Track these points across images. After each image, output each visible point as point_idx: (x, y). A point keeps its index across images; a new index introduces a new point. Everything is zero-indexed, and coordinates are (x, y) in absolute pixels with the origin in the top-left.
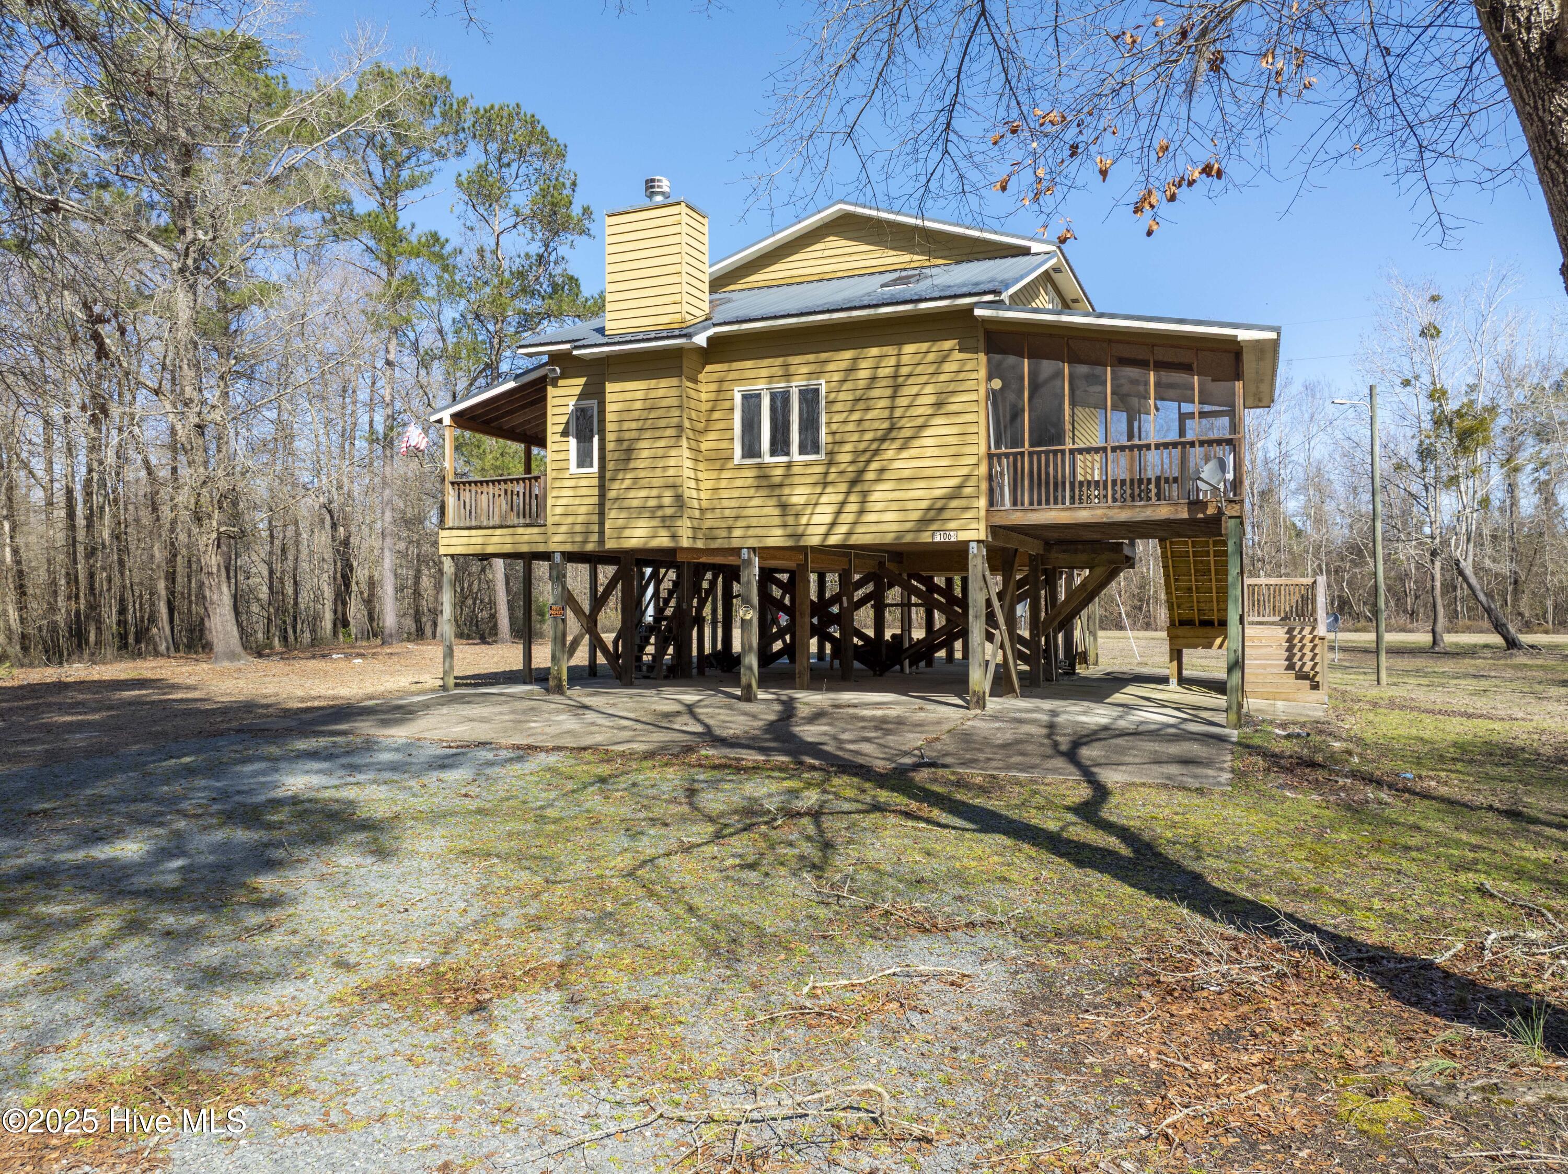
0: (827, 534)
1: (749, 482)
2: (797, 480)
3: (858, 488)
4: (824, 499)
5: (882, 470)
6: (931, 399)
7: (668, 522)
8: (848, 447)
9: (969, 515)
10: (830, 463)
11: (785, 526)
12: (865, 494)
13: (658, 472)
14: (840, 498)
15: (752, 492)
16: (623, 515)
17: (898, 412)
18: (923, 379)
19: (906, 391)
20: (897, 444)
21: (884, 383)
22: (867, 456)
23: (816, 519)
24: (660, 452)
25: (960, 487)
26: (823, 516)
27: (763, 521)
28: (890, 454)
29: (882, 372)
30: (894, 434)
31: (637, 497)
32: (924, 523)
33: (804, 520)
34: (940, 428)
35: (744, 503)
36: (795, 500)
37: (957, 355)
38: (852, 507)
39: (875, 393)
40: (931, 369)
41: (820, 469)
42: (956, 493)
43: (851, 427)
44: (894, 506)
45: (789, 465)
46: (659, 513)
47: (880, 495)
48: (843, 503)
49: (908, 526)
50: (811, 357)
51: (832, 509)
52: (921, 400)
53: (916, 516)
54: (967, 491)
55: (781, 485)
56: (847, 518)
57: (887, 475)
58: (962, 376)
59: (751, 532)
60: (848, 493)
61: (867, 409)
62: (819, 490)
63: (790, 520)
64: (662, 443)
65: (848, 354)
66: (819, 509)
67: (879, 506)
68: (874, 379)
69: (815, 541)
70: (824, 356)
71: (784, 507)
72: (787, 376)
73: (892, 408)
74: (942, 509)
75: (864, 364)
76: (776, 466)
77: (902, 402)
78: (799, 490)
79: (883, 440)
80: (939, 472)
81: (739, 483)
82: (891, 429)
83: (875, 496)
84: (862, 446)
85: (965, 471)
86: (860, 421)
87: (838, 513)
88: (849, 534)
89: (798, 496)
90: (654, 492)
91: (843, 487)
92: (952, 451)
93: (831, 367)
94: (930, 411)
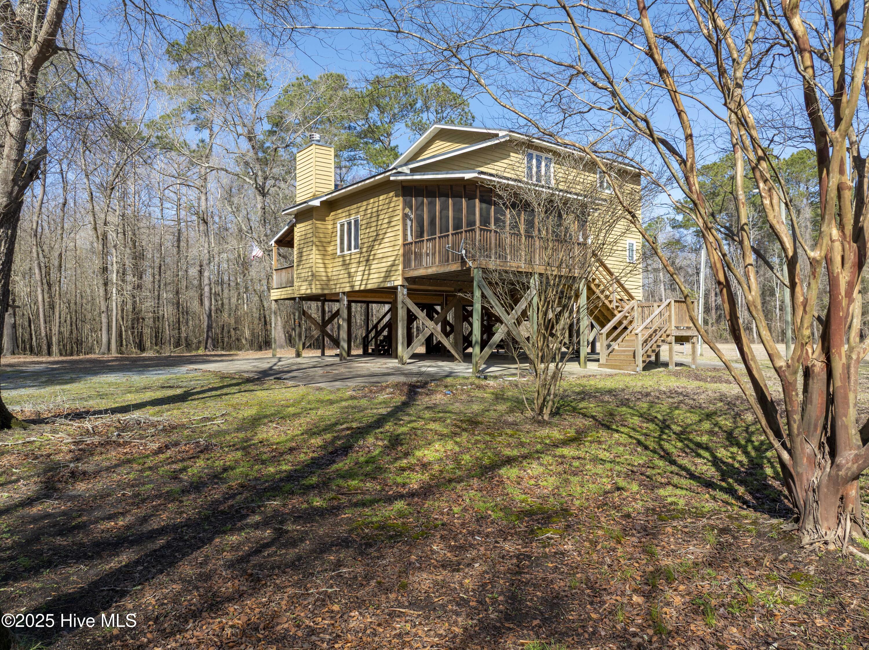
0: (360, 285)
1: (341, 263)
2: (353, 261)
3: (368, 263)
4: (359, 269)
5: (374, 255)
8: (365, 245)
9: (397, 273)
10: (361, 253)
11: (349, 282)
14: (364, 268)
15: (340, 268)
16: (300, 280)
17: (379, 228)
19: (381, 217)
20: (378, 242)
21: (375, 215)
22: (370, 249)
23: (357, 279)
25: (395, 260)
26: (359, 277)
27: (344, 281)
28: (376, 247)
29: (374, 210)
31: (303, 272)
32: (385, 278)
33: (354, 279)
34: (390, 233)
35: (339, 273)
36: (352, 270)
37: (395, 199)
38: (367, 272)
39: (373, 219)
40: (387, 206)
41: (359, 256)
42: (394, 263)
43: (367, 236)
44: (378, 271)
45: (351, 255)
46: (308, 279)
48: (364, 271)
49: (381, 280)
50: (356, 205)
51: (362, 273)
52: (385, 221)
53: (383, 275)
54: (397, 262)
55: (349, 264)
56: (365, 277)
58: (395, 208)
59: (342, 285)
60: (366, 266)
61: (370, 227)
62: (358, 265)
63: (351, 279)
65: (365, 203)
66: (358, 274)
67: (374, 271)
68: (372, 213)
69: (357, 288)
70: (359, 205)
71: (349, 274)
72: (350, 215)
73: (377, 226)
74: (390, 271)
75: (369, 207)
76: (348, 255)
77: (380, 222)
78: (353, 266)
79: (374, 241)
80: (390, 254)
81: (338, 264)
82: (377, 236)
83: (372, 267)
84: (369, 244)
85: (396, 253)
86: (369, 233)
88: (366, 284)
90: (307, 270)
91: (364, 264)
92: (393, 244)
93: (361, 209)
94: (387, 226)
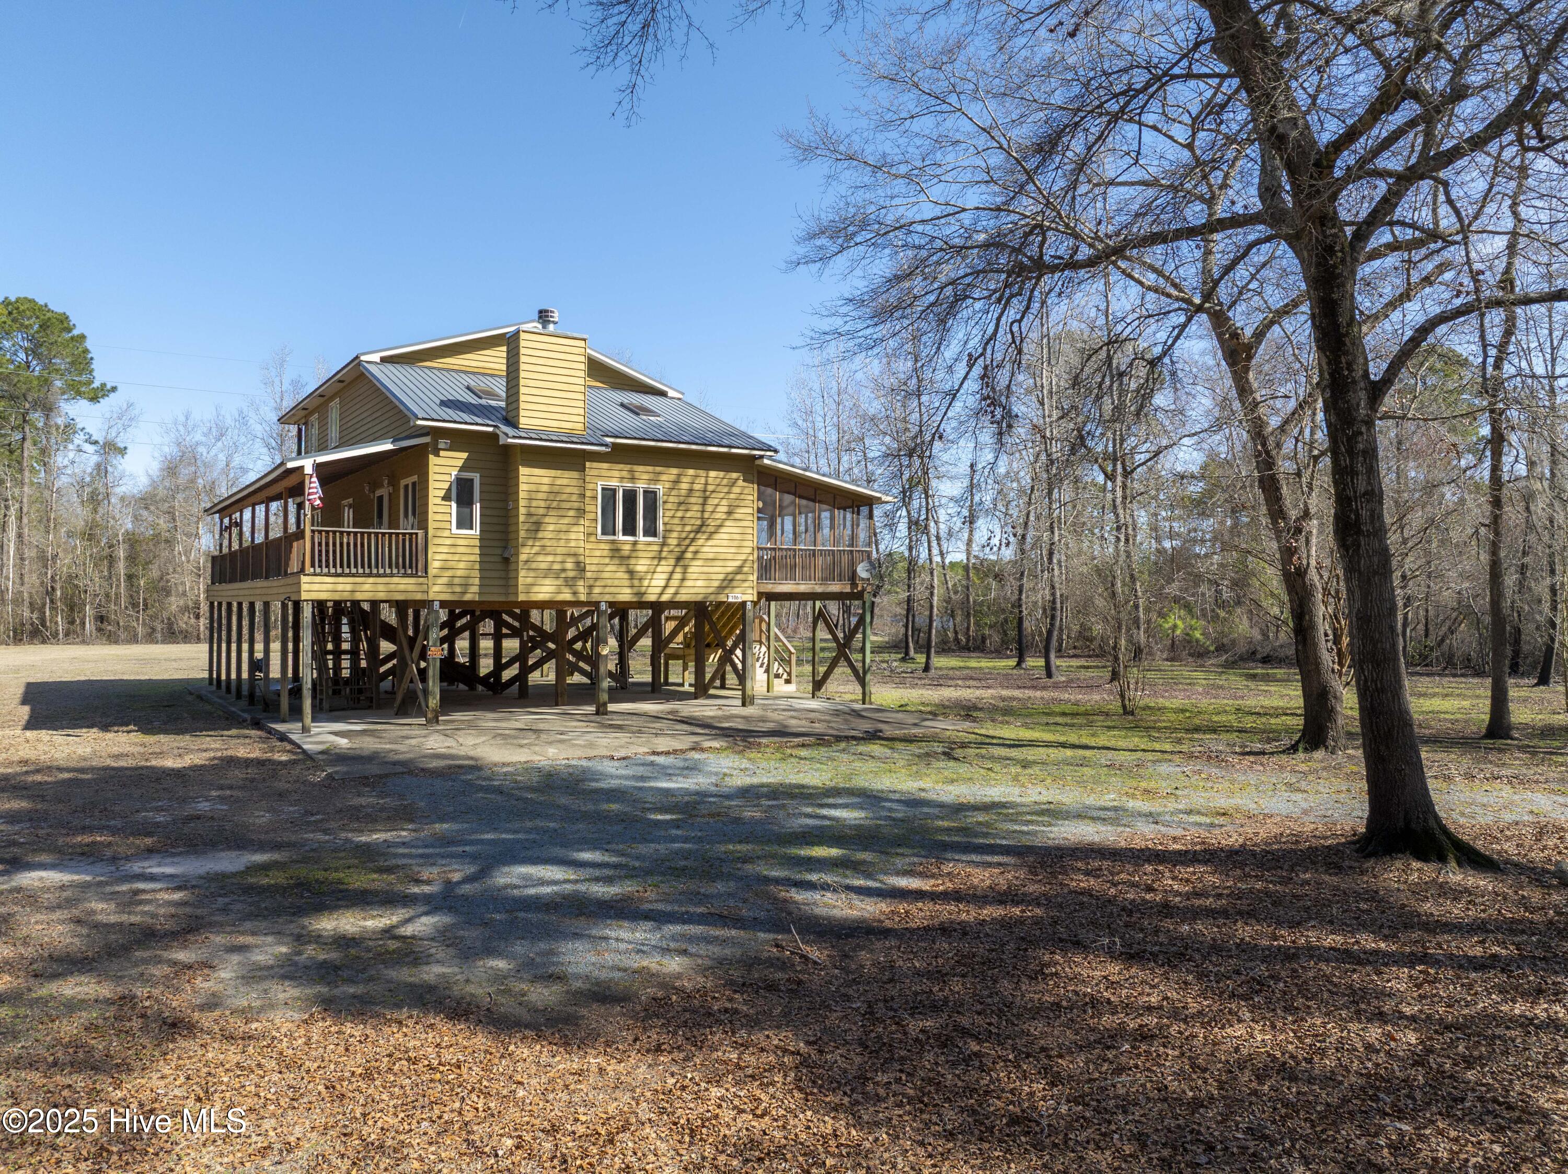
0: (661, 594)
1: (606, 553)
2: (641, 554)
3: (681, 563)
4: (659, 569)
5: (696, 552)
6: (725, 509)
7: (570, 583)
8: (675, 535)
9: (746, 584)
10: (664, 544)
11: (632, 586)
12: (685, 567)
13: (562, 543)
14: (670, 569)
15: (607, 561)
16: (532, 574)
17: (706, 515)
18: (722, 495)
19: (710, 501)
20: (705, 536)
21: (698, 494)
22: (687, 542)
23: (654, 583)
24: (564, 528)
25: (741, 567)
26: (659, 581)
27: (616, 583)
28: (700, 542)
29: (696, 487)
30: (704, 529)
31: (544, 562)
32: (721, 588)
33: (646, 583)
34: (730, 528)
35: (601, 568)
36: (639, 568)
37: (741, 483)
38: (677, 576)
39: (693, 500)
40: (726, 490)
41: (656, 548)
42: (739, 570)
43: (676, 521)
44: (704, 576)
45: (635, 543)
46: (563, 575)
47: (695, 568)
48: (672, 573)
49: (710, 590)
50: (650, 469)
51: (665, 576)
52: (720, 509)
53: (716, 584)
54: (745, 569)
55: (629, 557)
56: (675, 583)
57: (699, 556)
58: (742, 497)
59: (607, 590)
60: (675, 566)
61: (687, 510)
62: (656, 562)
63: (636, 583)
64: (566, 521)
65: (675, 471)
66: (656, 576)
67: (695, 576)
68: (691, 490)
69: (653, 598)
70: (658, 469)
71: (631, 573)
72: (633, 479)
73: (703, 511)
74: (731, 580)
75: (684, 479)
76: (625, 543)
77: (709, 508)
78: (642, 561)
79: (697, 532)
80: (730, 556)
81: (598, 553)
82: (702, 526)
83: (690, 570)
84: (684, 535)
85: (744, 557)
86: (682, 518)
87: (669, 579)
88: (676, 594)
89: (641, 566)
90: (559, 558)
91: (672, 562)
92: (736, 543)
93: (664, 477)
94: (724, 517)
